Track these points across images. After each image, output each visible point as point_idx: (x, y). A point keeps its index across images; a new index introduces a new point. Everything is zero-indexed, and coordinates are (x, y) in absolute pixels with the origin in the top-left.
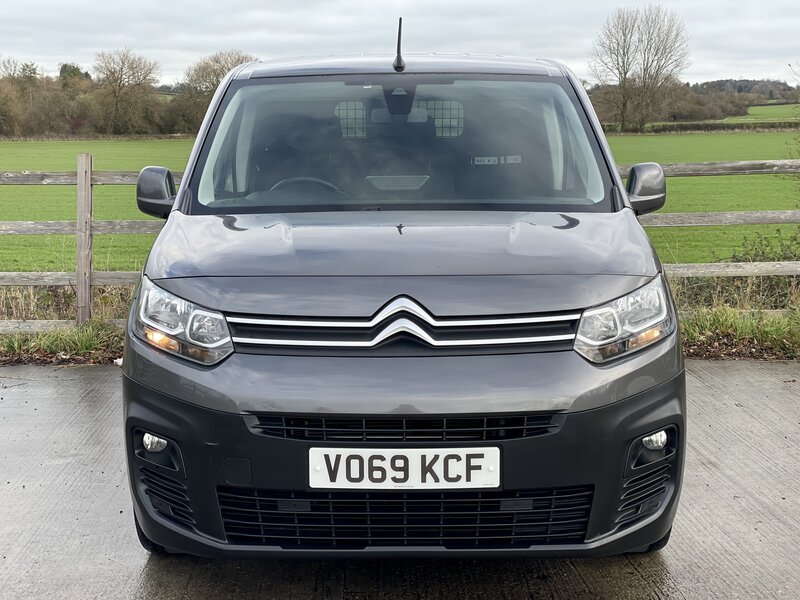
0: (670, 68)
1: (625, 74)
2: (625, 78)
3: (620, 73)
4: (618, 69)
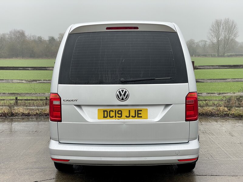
0: (233, 37)
1: (219, 39)
2: (218, 40)
3: (217, 39)
4: (216, 37)
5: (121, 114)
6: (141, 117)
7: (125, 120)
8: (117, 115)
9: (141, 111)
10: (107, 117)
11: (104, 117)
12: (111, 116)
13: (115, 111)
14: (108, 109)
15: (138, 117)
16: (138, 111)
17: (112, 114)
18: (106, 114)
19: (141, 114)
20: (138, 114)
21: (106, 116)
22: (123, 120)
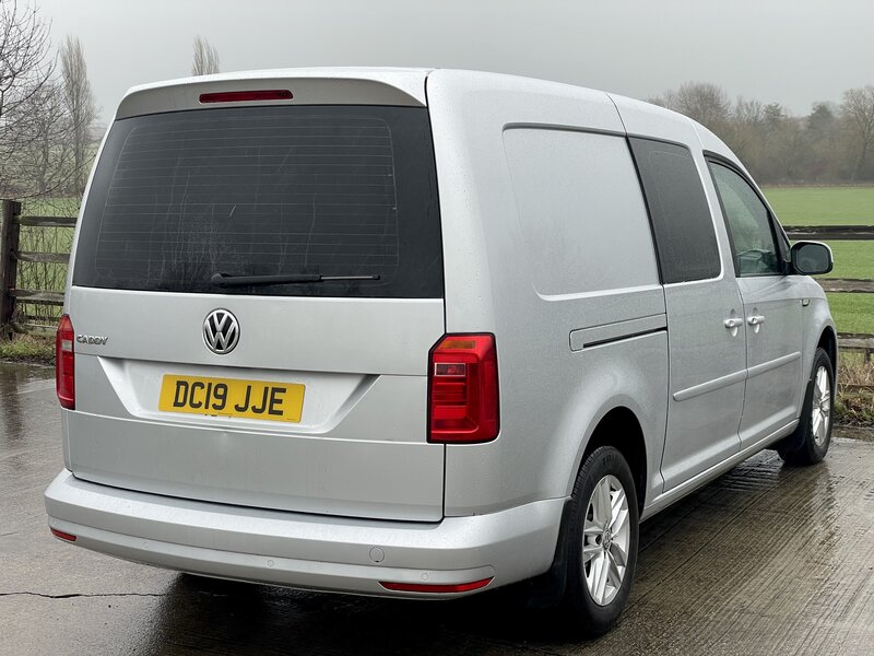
5: (224, 397)
6: (280, 413)
7: (233, 420)
8: (213, 400)
9: (284, 391)
10: (183, 405)
11: (176, 404)
12: (195, 401)
13: (210, 385)
14: (191, 376)
15: (272, 412)
16: (275, 390)
17: (200, 395)
18: (183, 396)
19: (280, 402)
20: (272, 403)
21: (181, 400)
22: (226, 419)
